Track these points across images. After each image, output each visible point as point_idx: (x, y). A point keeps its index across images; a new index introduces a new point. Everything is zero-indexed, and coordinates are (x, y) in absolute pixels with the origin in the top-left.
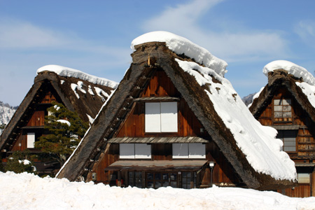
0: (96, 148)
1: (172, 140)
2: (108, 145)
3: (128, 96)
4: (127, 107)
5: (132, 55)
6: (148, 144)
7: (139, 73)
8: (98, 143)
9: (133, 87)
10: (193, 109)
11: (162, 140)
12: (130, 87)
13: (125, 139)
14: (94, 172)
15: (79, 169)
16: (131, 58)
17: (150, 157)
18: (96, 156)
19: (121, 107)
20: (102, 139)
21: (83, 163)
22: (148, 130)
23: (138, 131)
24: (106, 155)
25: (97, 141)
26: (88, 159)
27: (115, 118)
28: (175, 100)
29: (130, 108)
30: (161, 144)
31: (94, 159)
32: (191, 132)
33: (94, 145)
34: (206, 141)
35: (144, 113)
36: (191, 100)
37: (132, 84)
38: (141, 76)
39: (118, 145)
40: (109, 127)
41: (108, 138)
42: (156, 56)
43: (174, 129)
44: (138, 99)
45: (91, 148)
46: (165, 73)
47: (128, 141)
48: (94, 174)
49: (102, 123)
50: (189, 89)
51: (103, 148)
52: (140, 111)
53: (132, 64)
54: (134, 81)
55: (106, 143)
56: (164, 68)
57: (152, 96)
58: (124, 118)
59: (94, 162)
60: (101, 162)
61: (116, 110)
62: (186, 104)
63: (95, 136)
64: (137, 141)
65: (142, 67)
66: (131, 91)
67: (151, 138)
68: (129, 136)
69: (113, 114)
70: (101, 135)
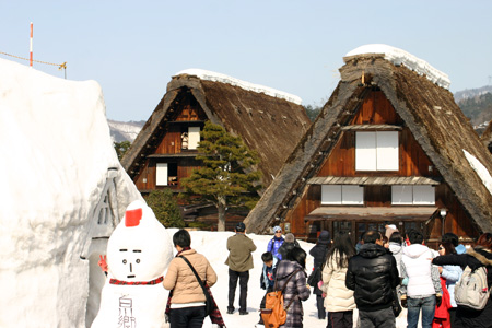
0: (291, 191)
1: (392, 181)
2: (307, 188)
3: (335, 124)
4: (332, 138)
5: (340, 70)
6: (361, 186)
7: (350, 94)
8: (294, 184)
9: (341, 112)
10: (420, 142)
11: (378, 181)
12: (338, 112)
13: (329, 179)
14: (288, 221)
15: (268, 218)
16: (339, 74)
17: (362, 203)
18: (290, 200)
19: (326, 138)
20: (299, 179)
21: (274, 210)
22: (360, 167)
23: (347, 169)
24: (304, 200)
25: (294, 181)
26: (281, 205)
27: (316, 152)
28: (396, 130)
29: (337, 138)
30: (377, 186)
31: (287, 205)
32: (416, 171)
33: (290, 186)
34: (437, 183)
35: (354, 146)
36: (418, 130)
37: (340, 107)
38: (352, 97)
39: (319, 187)
40: (308, 164)
41: (307, 178)
42: (372, 72)
43: (395, 166)
44: (347, 128)
45: (286, 191)
46: (384, 95)
47: (334, 182)
48: (287, 225)
49: (299, 159)
50: (415, 115)
51: (299, 191)
52: (349, 143)
53: (341, 82)
54: (343, 104)
55: (305, 183)
56: (383, 88)
57: (365, 123)
58: (328, 152)
59: (287, 209)
60: (297, 209)
61: (318, 142)
62: (410, 135)
63: (291, 175)
64: (346, 182)
65: (354, 86)
66: (338, 117)
67: (364, 179)
68: (335, 176)
69: (315, 147)
70: (298, 174)
